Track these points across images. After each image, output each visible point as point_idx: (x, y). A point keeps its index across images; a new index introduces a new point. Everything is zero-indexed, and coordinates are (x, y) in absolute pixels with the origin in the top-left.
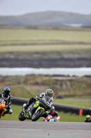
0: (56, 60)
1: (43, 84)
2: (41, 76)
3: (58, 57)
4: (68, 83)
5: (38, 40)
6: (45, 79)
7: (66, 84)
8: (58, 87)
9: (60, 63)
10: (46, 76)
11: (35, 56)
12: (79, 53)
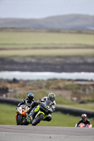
0: (79, 64)
1: (66, 88)
2: (63, 80)
3: (82, 61)
4: (91, 88)
5: (61, 44)
6: (67, 83)
7: (89, 89)
8: (81, 91)
9: (83, 67)
10: (69, 80)
11: (58, 60)
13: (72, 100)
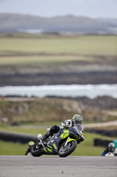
3: (13, 72)
4: (26, 106)
8: (12, 110)
9: (14, 80)
12: (39, 67)
13: (2, 121)
